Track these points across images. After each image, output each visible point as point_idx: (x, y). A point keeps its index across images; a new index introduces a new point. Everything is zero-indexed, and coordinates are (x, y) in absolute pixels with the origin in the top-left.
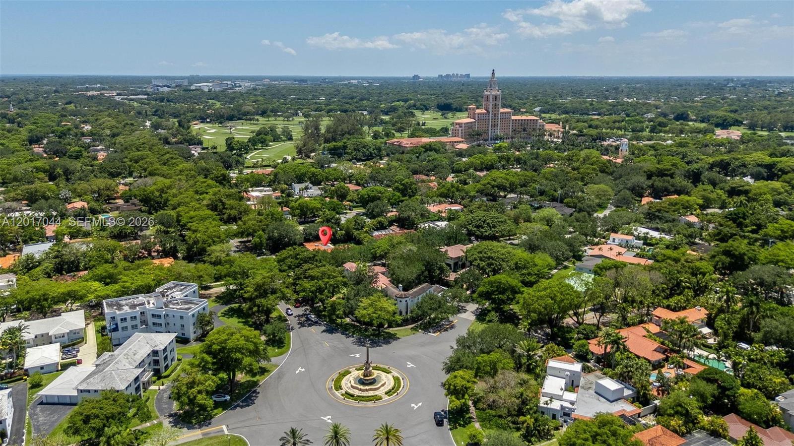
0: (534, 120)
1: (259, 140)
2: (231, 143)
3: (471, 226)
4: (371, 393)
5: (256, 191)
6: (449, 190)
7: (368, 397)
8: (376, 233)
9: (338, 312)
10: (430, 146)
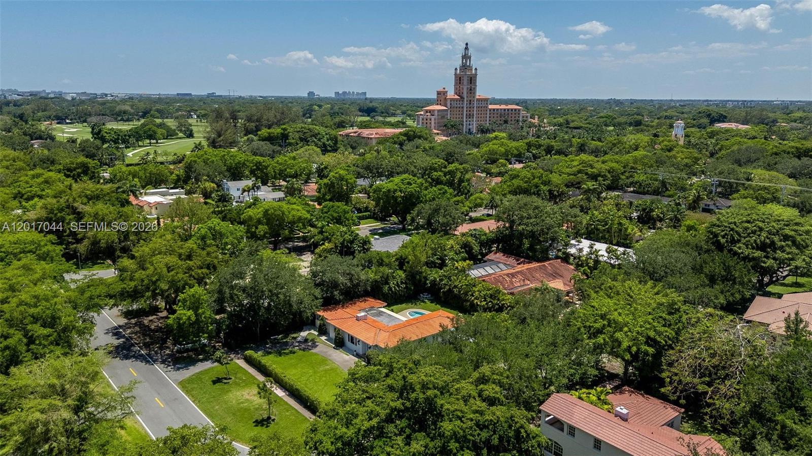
0: (515, 110)
1: (145, 132)
5: (153, 194)
8: (475, 273)
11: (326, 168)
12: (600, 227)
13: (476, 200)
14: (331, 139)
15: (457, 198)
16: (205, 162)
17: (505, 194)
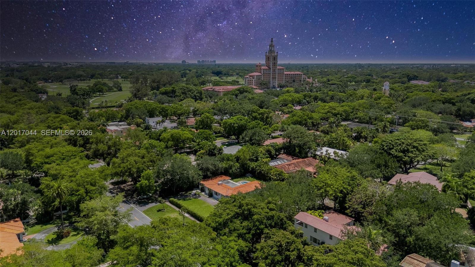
0: (299, 74)
1: (97, 89)
2: (75, 89)
5: (112, 125)
11: (198, 110)
12: (334, 141)
13: (274, 127)
14: (198, 93)
15: (265, 127)
16: (136, 108)
17: (290, 124)
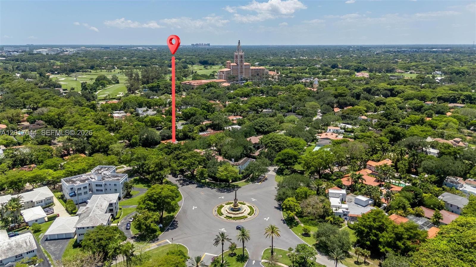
1: (100, 83)
2: (85, 86)
3: (257, 126)
4: (240, 215)
6: (233, 108)
7: (240, 217)
8: (201, 134)
9: (205, 176)
10: (210, 84)
14: (177, 87)
16: (130, 101)
